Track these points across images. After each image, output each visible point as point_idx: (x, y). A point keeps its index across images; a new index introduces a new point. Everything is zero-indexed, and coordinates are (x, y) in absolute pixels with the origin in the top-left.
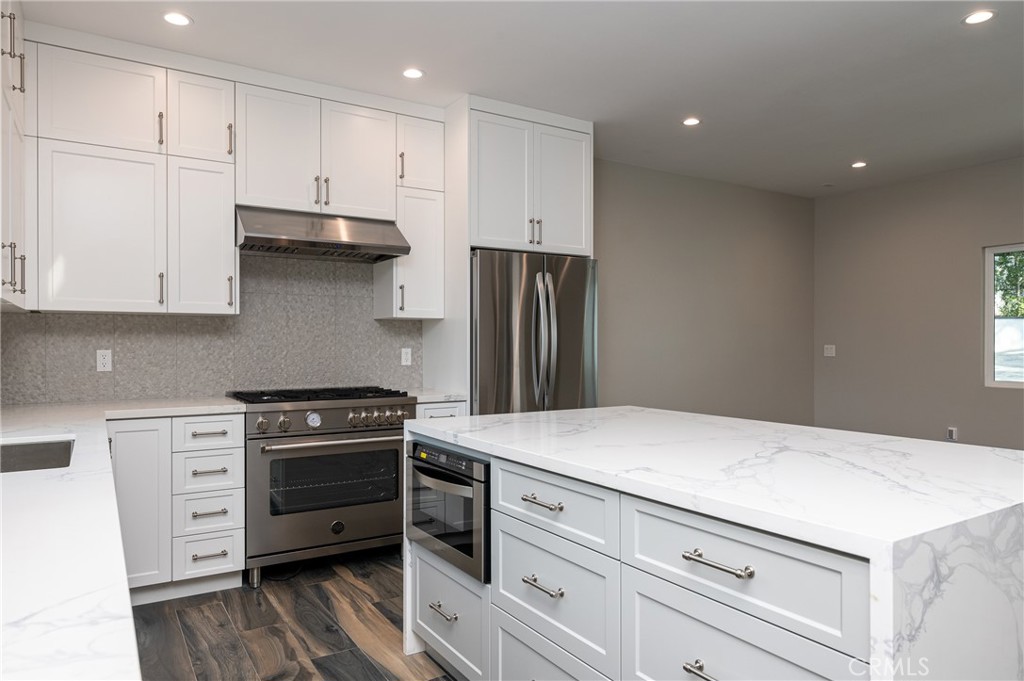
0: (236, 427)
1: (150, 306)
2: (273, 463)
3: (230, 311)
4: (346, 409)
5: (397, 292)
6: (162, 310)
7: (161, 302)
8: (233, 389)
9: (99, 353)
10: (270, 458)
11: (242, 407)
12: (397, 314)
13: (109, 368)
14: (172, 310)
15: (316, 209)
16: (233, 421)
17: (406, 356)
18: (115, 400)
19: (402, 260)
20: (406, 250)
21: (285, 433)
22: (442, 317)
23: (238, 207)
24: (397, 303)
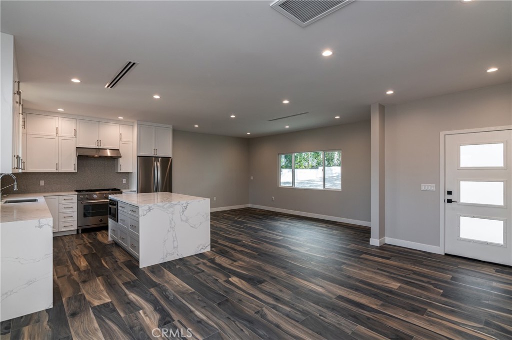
0: (75, 198)
1: (54, 170)
2: (84, 206)
3: (74, 171)
4: (104, 194)
5: (119, 166)
6: (57, 171)
7: (57, 170)
8: (76, 189)
9: (41, 181)
10: (83, 204)
11: (77, 193)
12: (119, 171)
13: (43, 185)
14: (59, 172)
15: (98, 147)
16: (74, 197)
17: (124, 181)
18: (45, 192)
19: (120, 159)
20: (121, 157)
21: (87, 199)
22: (132, 171)
23: (77, 147)
24: (119, 169)
